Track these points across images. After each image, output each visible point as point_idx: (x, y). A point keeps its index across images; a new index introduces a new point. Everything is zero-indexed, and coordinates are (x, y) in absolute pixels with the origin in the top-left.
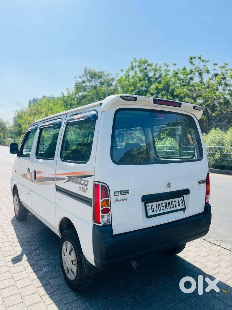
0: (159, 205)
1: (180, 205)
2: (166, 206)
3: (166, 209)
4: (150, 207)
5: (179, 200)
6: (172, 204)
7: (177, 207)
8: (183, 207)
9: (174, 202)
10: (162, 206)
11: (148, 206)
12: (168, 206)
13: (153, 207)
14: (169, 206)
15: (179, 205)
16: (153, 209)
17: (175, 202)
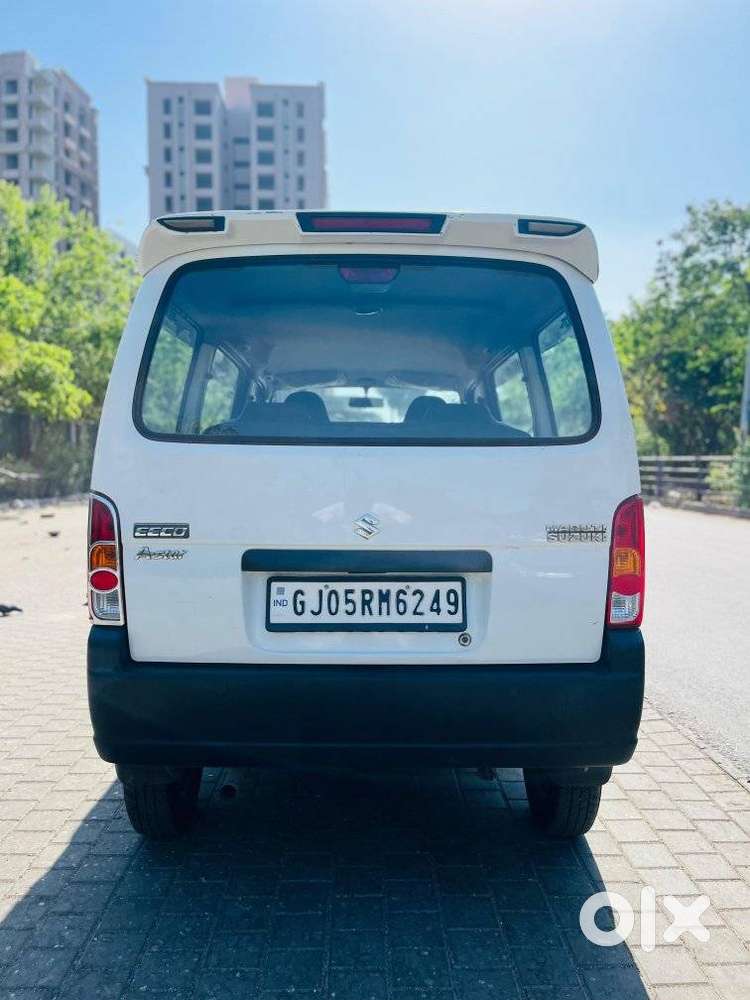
0: (333, 596)
1: (438, 611)
2: (366, 603)
3: (363, 613)
4: (289, 596)
5: (438, 592)
6: (399, 601)
7: (421, 614)
8: (457, 619)
9: (414, 594)
10: (348, 601)
11: (281, 591)
12: (375, 604)
13: (300, 598)
14: (384, 605)
15: (432, 610)
16: (302, 603)
17: (418, 596)
